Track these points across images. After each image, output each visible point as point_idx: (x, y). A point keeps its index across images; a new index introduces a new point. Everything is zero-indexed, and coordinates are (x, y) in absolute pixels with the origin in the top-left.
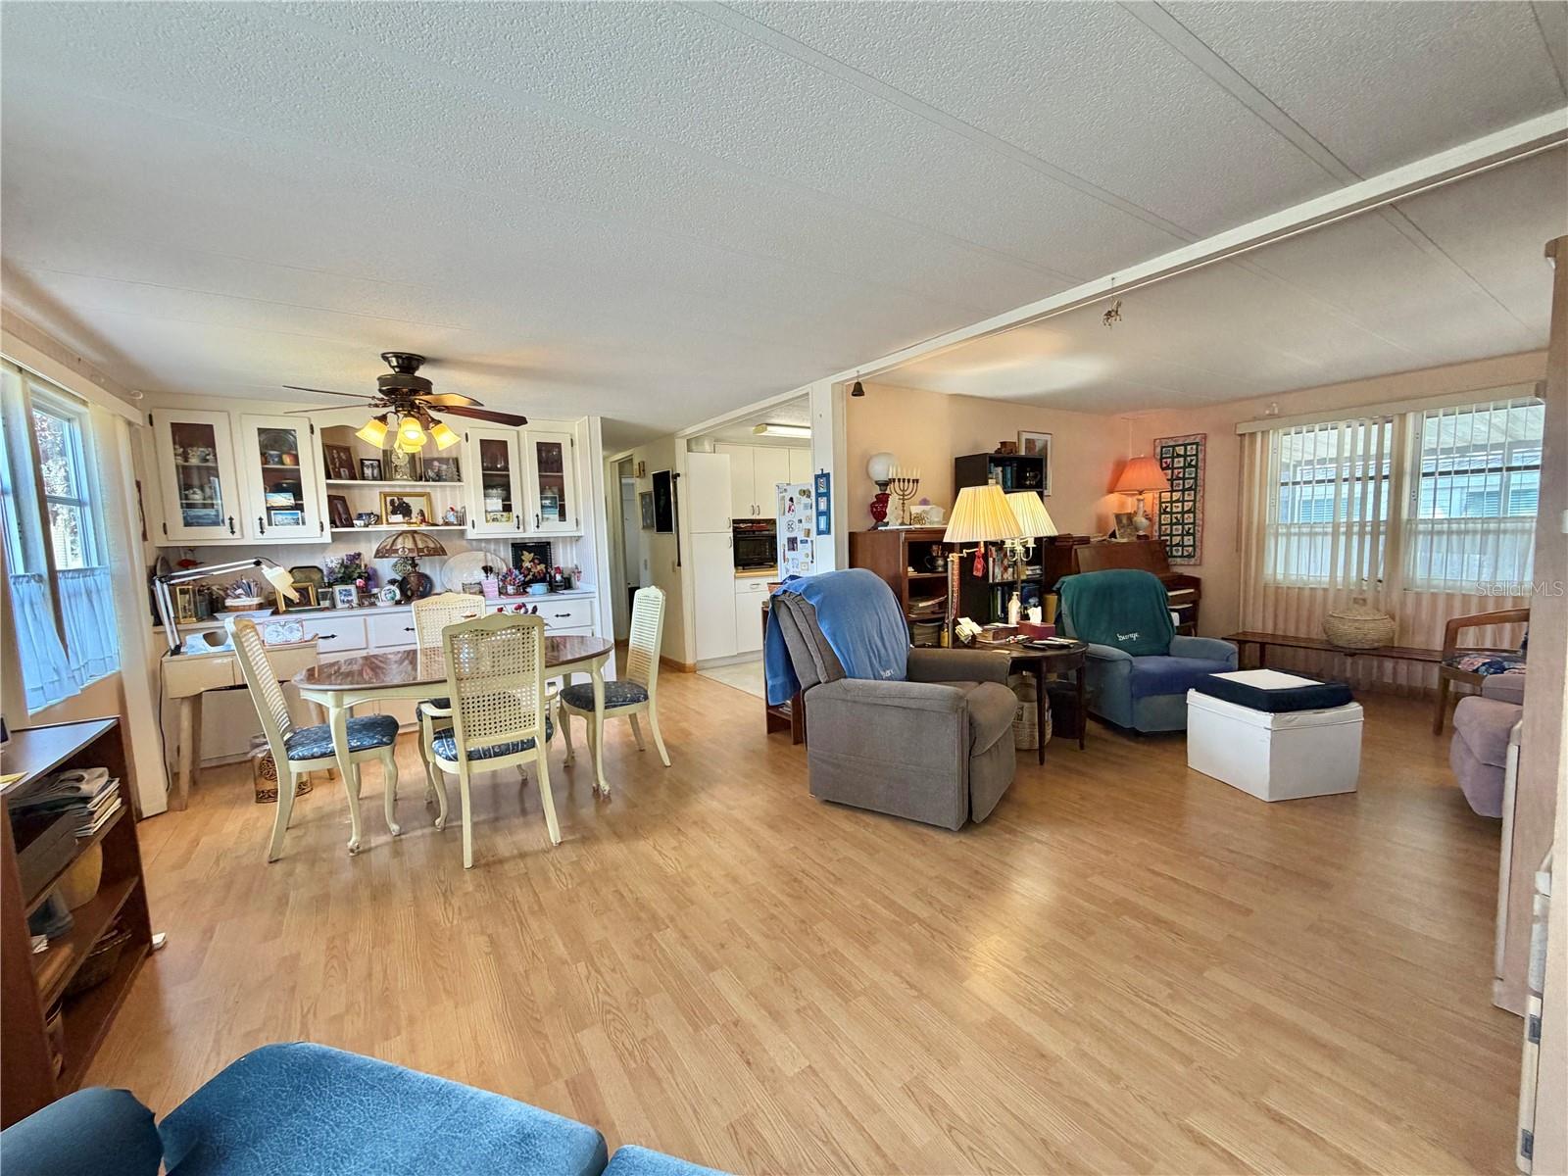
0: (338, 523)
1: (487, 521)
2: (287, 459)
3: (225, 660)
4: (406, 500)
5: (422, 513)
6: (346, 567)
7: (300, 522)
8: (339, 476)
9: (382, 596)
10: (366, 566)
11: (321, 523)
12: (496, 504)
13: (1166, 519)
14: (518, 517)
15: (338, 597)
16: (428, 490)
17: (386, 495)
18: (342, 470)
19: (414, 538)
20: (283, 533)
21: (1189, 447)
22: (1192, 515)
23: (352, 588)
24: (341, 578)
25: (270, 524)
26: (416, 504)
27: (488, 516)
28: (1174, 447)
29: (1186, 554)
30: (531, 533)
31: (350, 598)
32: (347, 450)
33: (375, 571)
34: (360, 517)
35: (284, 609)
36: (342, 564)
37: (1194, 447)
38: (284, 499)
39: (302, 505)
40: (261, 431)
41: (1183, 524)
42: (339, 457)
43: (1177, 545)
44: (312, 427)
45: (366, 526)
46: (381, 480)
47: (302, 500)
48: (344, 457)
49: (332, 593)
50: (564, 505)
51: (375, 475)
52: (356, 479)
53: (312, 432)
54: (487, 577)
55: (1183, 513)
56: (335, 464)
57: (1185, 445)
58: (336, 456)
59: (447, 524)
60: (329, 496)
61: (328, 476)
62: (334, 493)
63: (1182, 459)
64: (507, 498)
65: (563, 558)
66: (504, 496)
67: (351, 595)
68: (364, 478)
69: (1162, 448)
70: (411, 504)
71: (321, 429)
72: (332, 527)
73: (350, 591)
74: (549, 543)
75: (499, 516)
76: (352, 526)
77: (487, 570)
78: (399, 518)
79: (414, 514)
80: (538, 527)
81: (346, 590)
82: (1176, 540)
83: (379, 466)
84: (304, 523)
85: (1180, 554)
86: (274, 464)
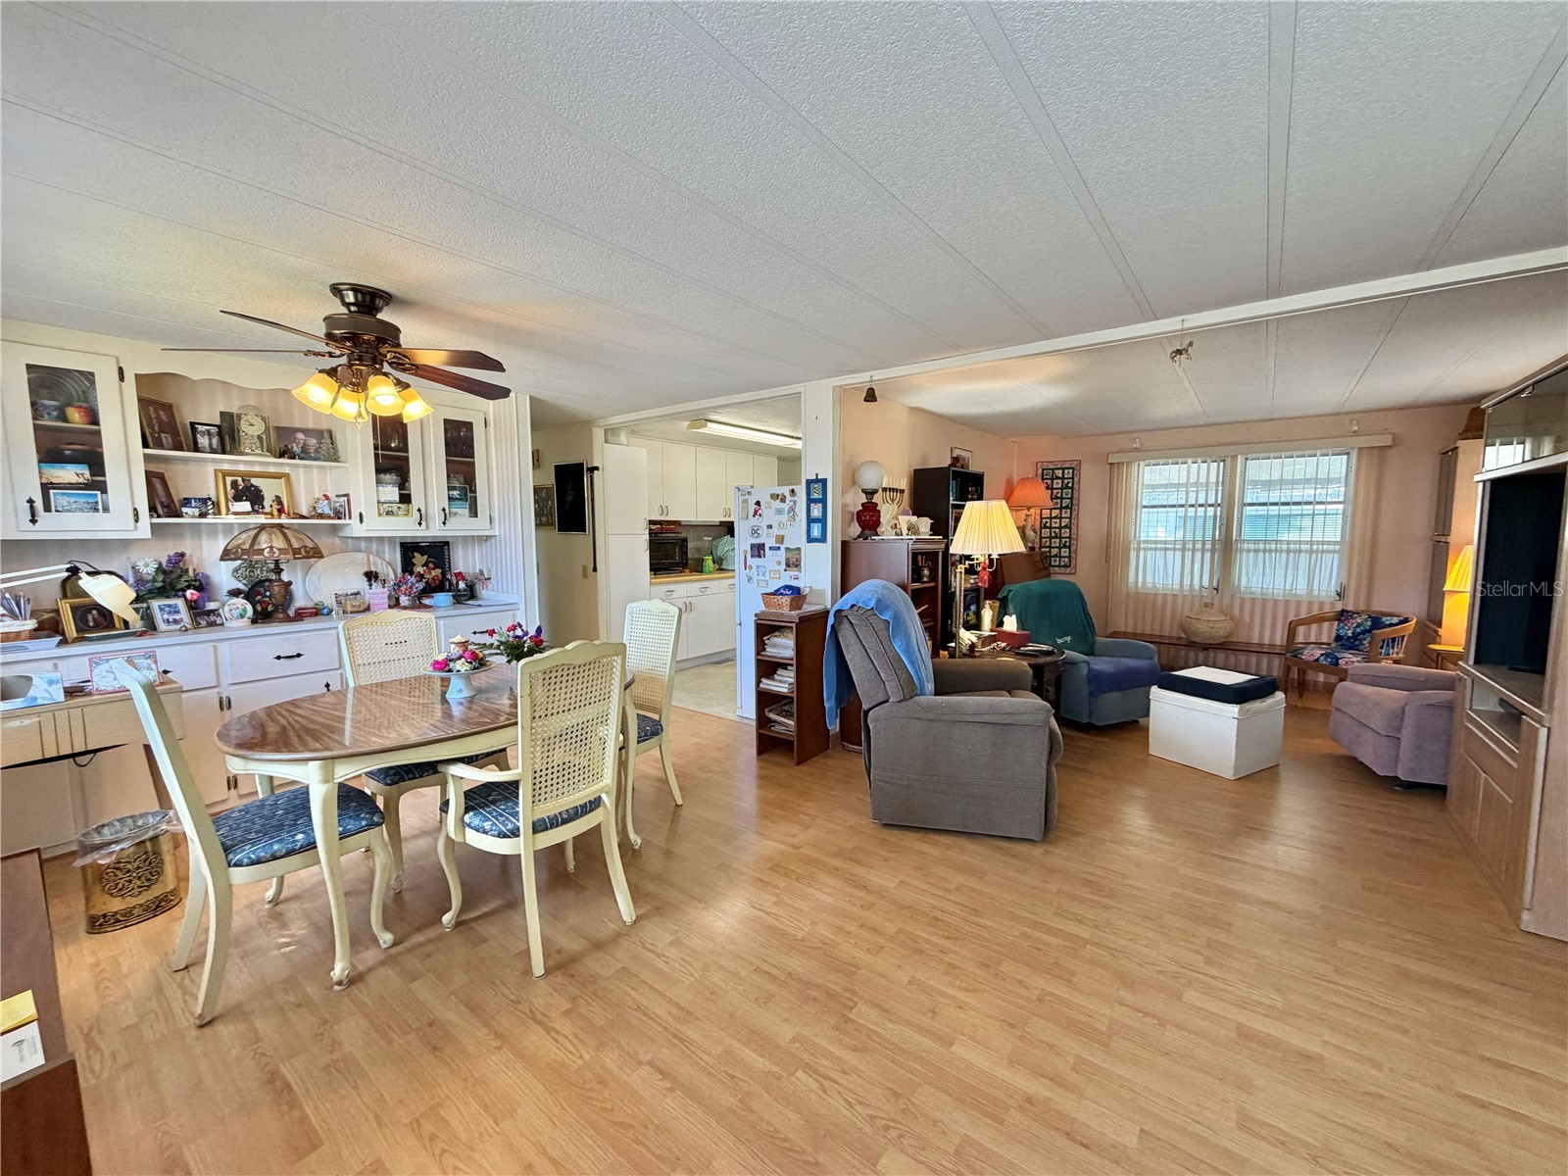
0: (160, 511)
1: (380, 515)
2: (76, 417)
3: (27, 722)
4: (254, 481)
5: (278, 500)
6: (165, 572)
7: (100, 507)
8: (160, 446)
9: (225, 612)
10: (195, 570)
11: (135, 509)
12: (392, 493)
13: (1046, 532)
14: (419, 510)
15: (159, 617)
16: (286, 470)
17: (225, 474)
18: (163, 435)
19: (284, 535)
20: (70, 523)
21: (1066, 471)
22: (1068, 530)
23: (180, 603)
24: (158, 589)
25: (47, 509)
26: (269, 489)
27: (381, 508)
28: (1053, 470)
29: (1062, 564)
30: (435, 531)
31: (177, 617)
32: (169, 408)
33: (207, 577)
34: (187, 502)
35: (75, 635)
36: (160, 569)
37: (1071, 471)
38: (69, 473)
39: (105, 482)
40: (29, 367)
41: (1061, 538)
42: (158, 418)
43: (1055, 556)
44: (121, 371)
45: (203, 515)
46: (224, 452)
47: (104, 475)
48: (164, 418)
49: (148, 608)
50: (475, 498)
51: (215, 446)
52: (183, 450)
53: (122, 378)
54: (371, 585)
55: (1060, 528)
56: (153, 429)
57: (1063, 469)
58: (153, 416)
59: (321, 516)
60: (146, 471)
61: (145, 445)
62: (154, 468)
63: (1060, 481)
64: (403, 483)
65: (464, 561)
66: (400, 481)
67: (178, 612)
68: (196, 449)
69: (1043, 470)
70: (261, 488)
71: (137, 376)
72: (151, 516)
73: (176, 606)
74: (447, 543)
75: (395, 509)
76: (179, 515)
77: (371, 576)
78: (246, 506)
79: (267, 503)
80: (444, 523)
81: (169, 606)
82: (1055, 551)
83: (220, 434)
84: (106, 509)
85: (1057, 563)
86: (51, 419)
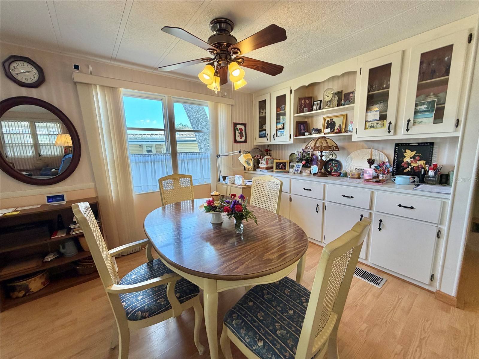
2: (283, 108)
5: (340, 126)
7: (284, 135)
8: (303, 112)
11: (290, 135)
12: (374, 115)
14: (390, 123)
16: (346, 112)
18: (304, 109)
20: (280, 139)
24: (300, 159)
25: (277, 136)
30: (401, 135)
32: (310, 98)
35: (275, 170)
38: (280, 125)
40: (277, 98)
42: (305, 103)
44: (291, 91)
45: (310, 135)
48: (308, 103)
51: (318, 108)
54: (371, 166)
56: (302, 106)
58: (303, 103)
60: (296, 122)
62: (299, 120)
64: (385, 110)
65: (445, 157)
68: (312, 111)
70: (336, 122)
71: (295, 90)
72: (294, 136)
74: (427, 143)
77: (371, 162)
79: (336, 128)
80: (408, 130)
83: (321, 103)
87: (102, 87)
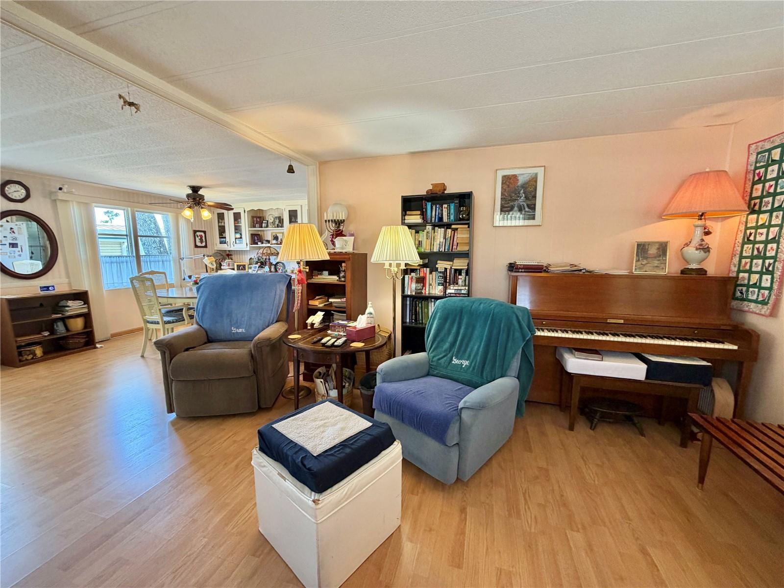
2: (239, 222)
7: (242, 243)
8: (256, 227)
11: (247, 243)
13: (748, 249)
18: (257, 225)
22: (775, 246)
25: (235, 243)
28: (770, 151)
29: (760, 299)
32: (259, 217)
38: (238, 236)
39: (242, 237)
40: (234, 214)
42: (257, 220)
43: (754, 285)
44: (245, 211)
51: (266, 226)
55: (766, 242)
56: (254, 223)
58: (255, 220)
63: (776, 168)
68: (263, 227)
69: (758, 154)
70: (278, 236)
78: (275, 241)
82: (755, 278)
83: (267, 223)
85: (755, 297)
86: (236, 224)
87: (79, 203)
